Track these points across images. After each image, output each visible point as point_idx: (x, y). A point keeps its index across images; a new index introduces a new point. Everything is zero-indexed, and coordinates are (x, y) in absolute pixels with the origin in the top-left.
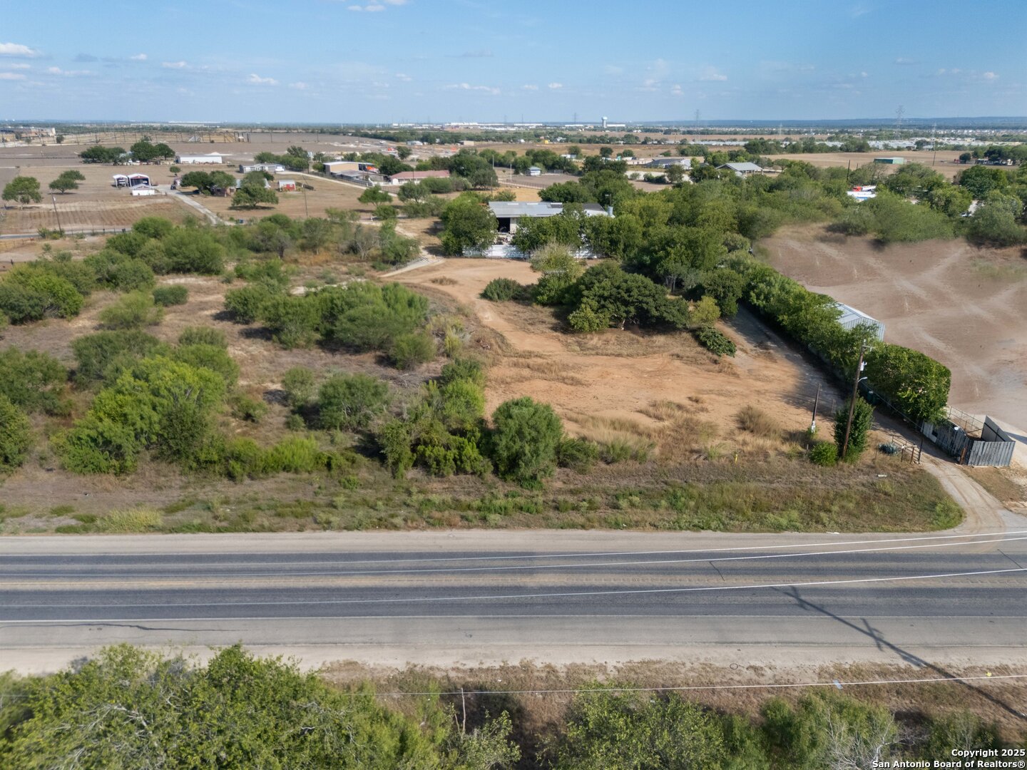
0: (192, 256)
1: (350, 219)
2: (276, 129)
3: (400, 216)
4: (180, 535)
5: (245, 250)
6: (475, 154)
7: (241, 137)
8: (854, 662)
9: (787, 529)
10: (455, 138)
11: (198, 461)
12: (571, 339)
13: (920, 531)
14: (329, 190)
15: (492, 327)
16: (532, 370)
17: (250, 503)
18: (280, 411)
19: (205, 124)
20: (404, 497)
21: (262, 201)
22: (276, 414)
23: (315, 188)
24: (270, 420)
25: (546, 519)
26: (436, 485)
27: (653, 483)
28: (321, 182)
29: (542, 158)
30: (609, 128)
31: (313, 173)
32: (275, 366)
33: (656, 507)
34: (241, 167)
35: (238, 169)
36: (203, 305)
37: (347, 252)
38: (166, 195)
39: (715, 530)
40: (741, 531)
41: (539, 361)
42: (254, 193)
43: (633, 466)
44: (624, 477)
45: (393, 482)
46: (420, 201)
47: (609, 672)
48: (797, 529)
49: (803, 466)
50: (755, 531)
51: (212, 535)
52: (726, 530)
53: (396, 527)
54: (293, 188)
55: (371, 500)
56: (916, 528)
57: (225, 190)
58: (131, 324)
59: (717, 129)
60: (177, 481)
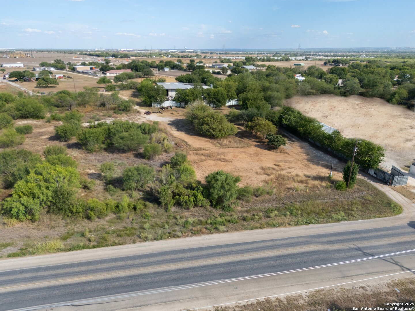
0: (30, 110)
1: (95, 91)
2: (43, 51)
3: (117, 89)
4: (74, 252)
5: (52, 107)
6: (138, 62)
7: (28, 55)
8: (398, 279)
9: (342, 220)
10: (126, 56)
11: (72, 212)
12: (215, 142)
13: (391, 216)
14: (79, 78)
15: (179, 138)
16: (204, 156)
17: (102, 231)
18: (100, 183)
19: (8, 49)
20: (174, 220)
21: (51, 84)
22: (98, 186)
23: (72, 77)
24: (96, 188)
25: (243, 225)
26: (186, 213)
27: (278, 204)
28: (73, 75)
29: (169, 64)
30: (187, 52)
31: (69, 71)
32: (88, 161)
33: (285, 215)
34: (34, 68)
35: (33, 69)
36: (41, 134)
37: (100, 106)
38: (2, 82)
39: (314, 224)
40: (324, 223)
41: (206, 152)
42: (47, 80)
43: (267, 197)
44: (266, 202)
45: (166, 214)
46: (124, 83)
47: (305, 298)
48: (346, 220)
49: (333, 191)
50: (330, 222)
51: (91, 250)
52: (319, 223)
53: (179, 237)
54: (62, 78)
55: (159, 223)
56: (390, 215)
57: (31, 79)
58: (9, 145)
59: (230, 52)
60: (62, 223)
